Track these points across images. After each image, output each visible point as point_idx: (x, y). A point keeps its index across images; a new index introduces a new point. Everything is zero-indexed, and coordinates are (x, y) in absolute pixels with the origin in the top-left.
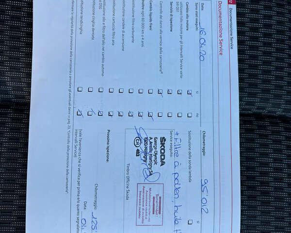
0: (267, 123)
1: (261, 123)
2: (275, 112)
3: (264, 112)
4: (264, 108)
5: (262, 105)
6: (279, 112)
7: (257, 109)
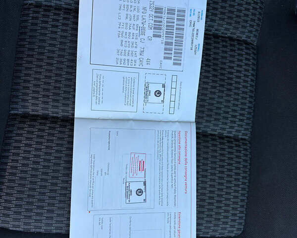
0: (236, 43)
1: (232, 43)
2: (241, 37)
3: (235, 36)
4: (235, 34)
5: (234, 31)
6: (244, 37)
7: (231, 34)
